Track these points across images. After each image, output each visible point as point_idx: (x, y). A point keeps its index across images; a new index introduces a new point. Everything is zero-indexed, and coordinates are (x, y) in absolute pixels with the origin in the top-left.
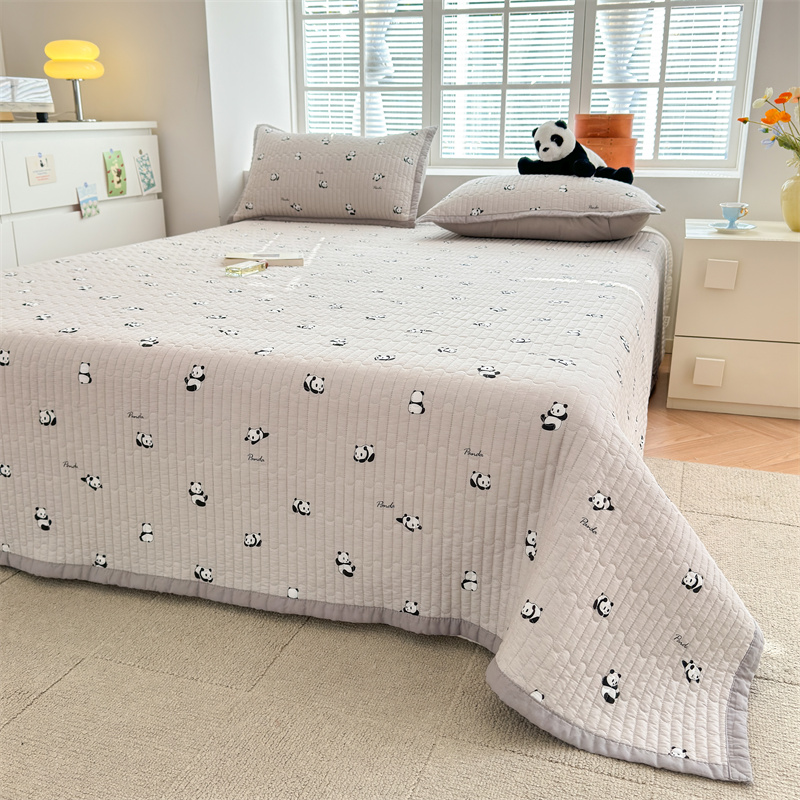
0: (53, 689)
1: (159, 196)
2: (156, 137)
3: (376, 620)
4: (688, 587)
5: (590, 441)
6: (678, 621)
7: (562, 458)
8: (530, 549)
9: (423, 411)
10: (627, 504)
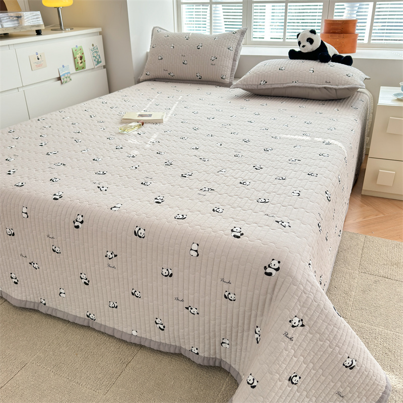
0: (8, 384)
1: (104, 67)
2: (101, 36)
3: (177, 352)
4: (346, 367)
5: (292, 285)
6: (339, 384)
7: (275, 293)
8: (257, 336)
9: (198, 255)
10: (313, 323)
